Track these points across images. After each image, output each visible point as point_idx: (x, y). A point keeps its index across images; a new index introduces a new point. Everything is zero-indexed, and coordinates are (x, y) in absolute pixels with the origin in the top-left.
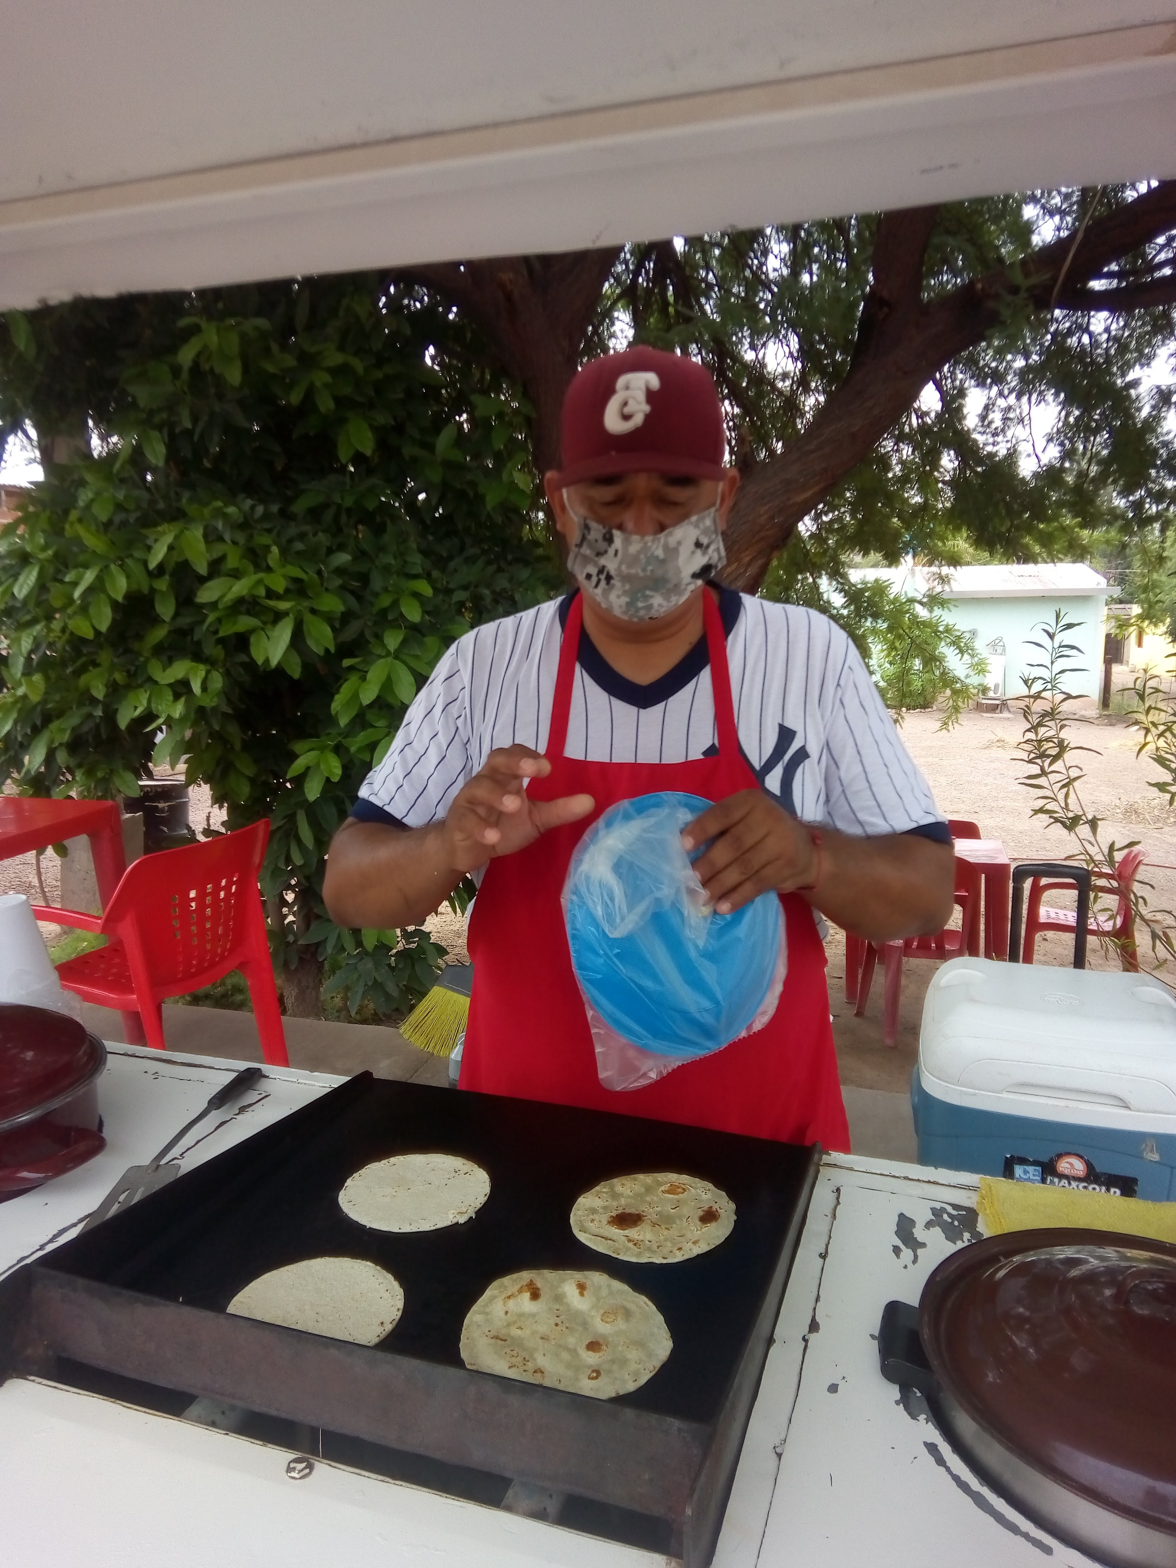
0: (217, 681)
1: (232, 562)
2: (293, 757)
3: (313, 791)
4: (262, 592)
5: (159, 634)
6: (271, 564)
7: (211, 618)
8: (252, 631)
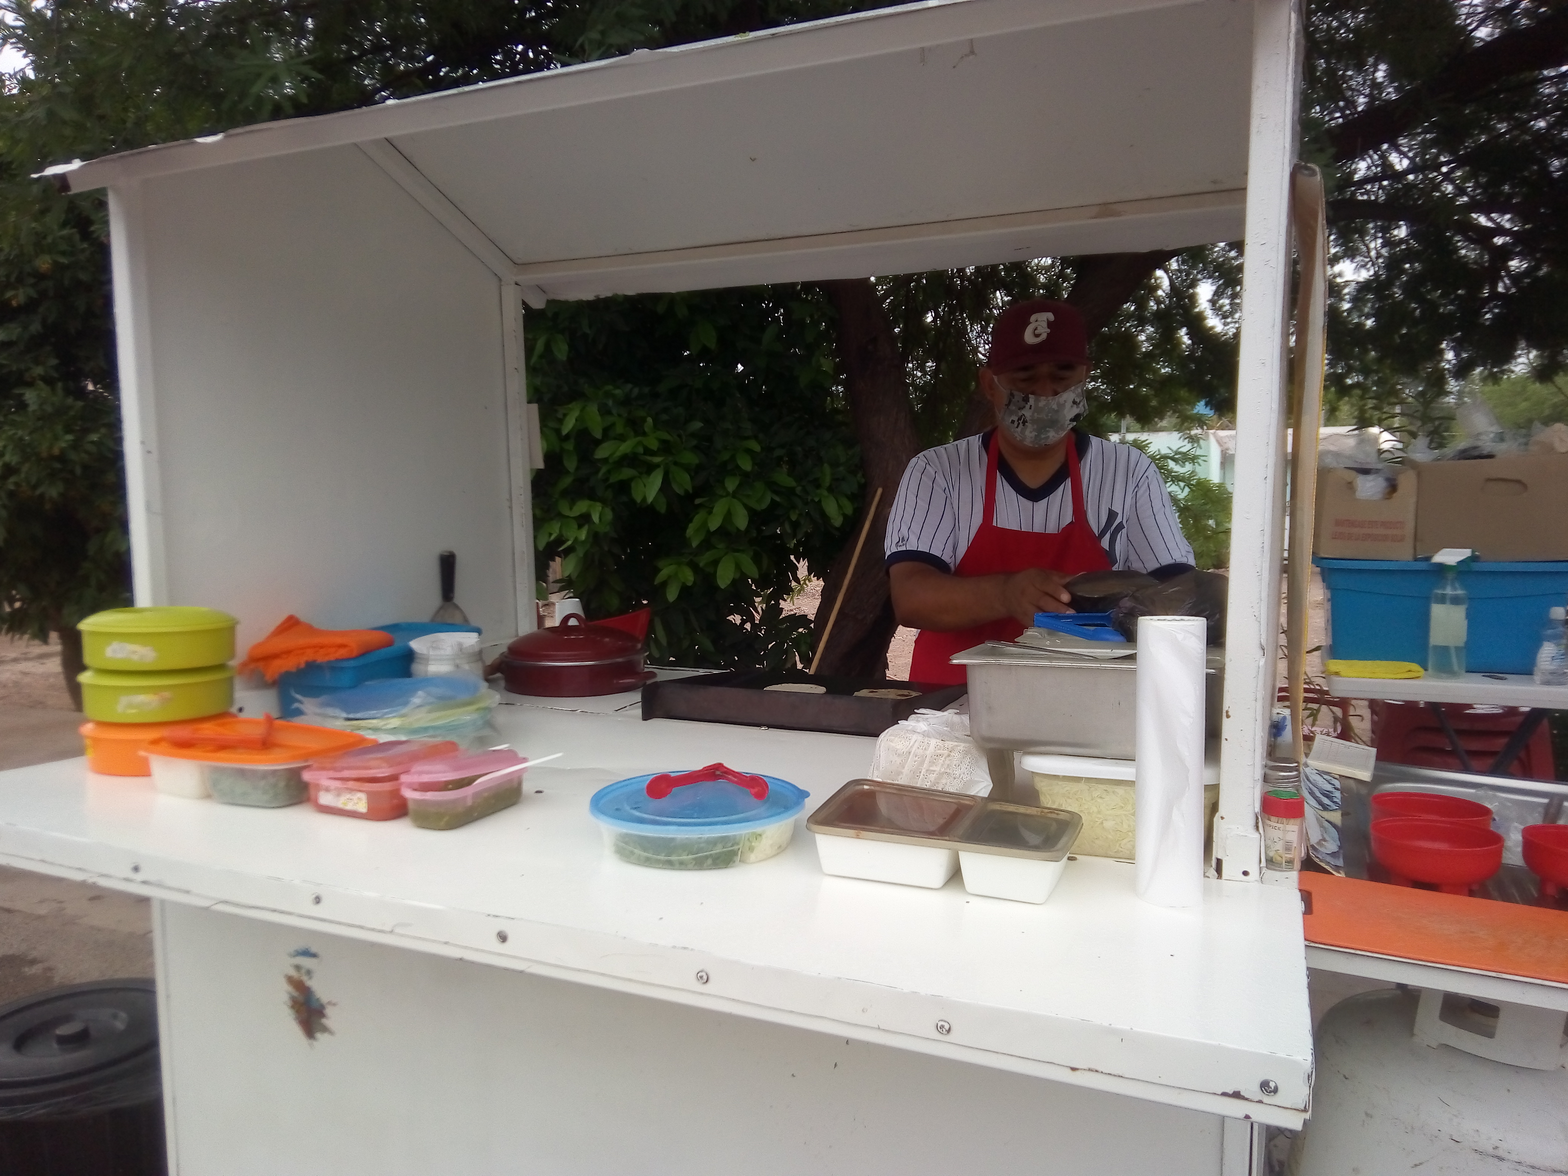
0: (609, 515)
1: (619, 429)
2: (657, 571)
3: (672, 595)
4: (641, 450)
5: (566, 482)
6: (646, 429)
7: (604, 470)
8: (631, 479)
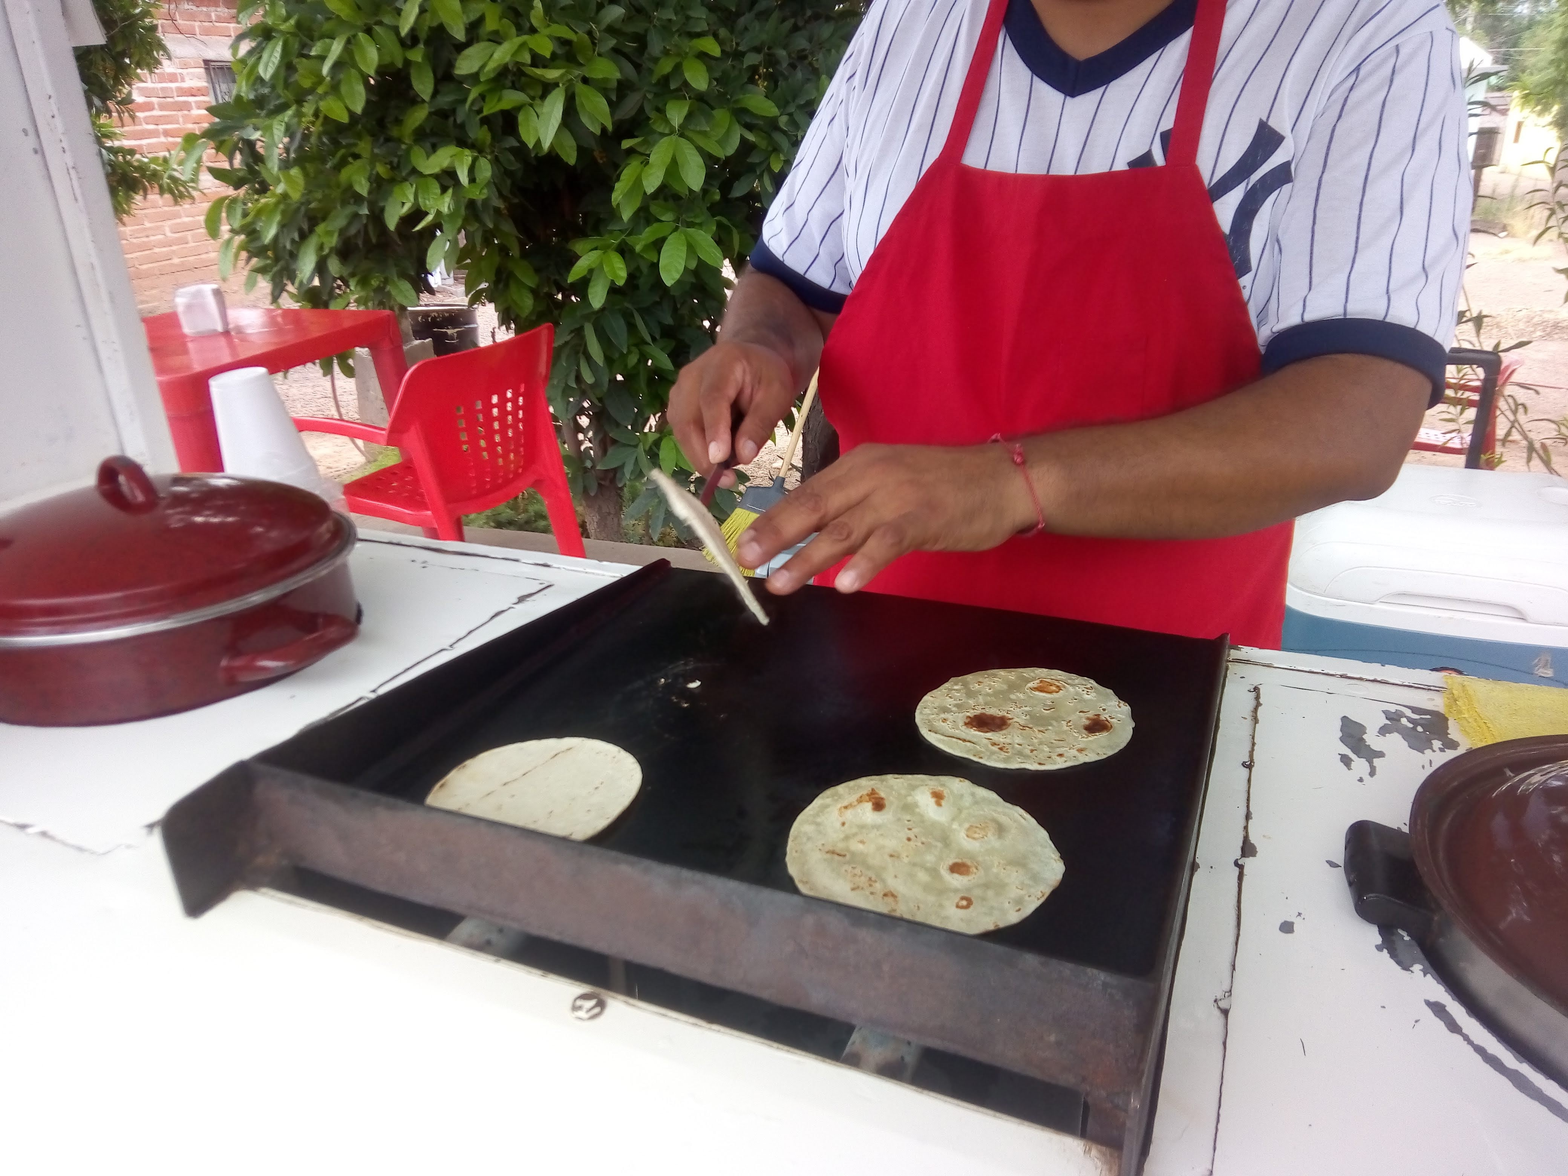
0: (486, 170)
1: (491, 25)
2: (573, 259)
3: (597, 298)
4: (527, 58)
5: (418, 116)
6: (535, 23)
7: (474, 94)
8: (519, 108)
